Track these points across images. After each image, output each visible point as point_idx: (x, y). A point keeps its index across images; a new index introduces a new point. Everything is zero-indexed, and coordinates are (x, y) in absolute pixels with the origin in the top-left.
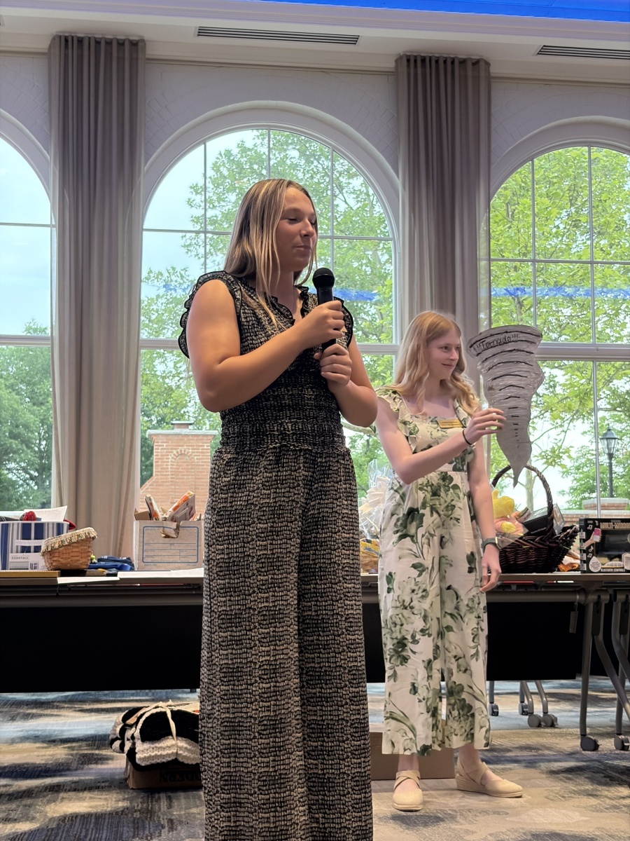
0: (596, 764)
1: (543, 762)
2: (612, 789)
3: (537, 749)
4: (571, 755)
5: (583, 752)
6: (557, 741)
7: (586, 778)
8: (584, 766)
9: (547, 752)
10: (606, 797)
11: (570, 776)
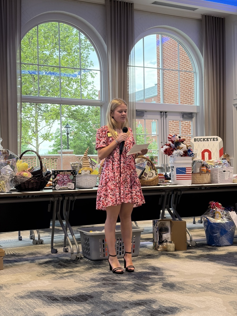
0: (56, 259)
1: (37, 260)
2: (61, 270)
3: (35, 254)
4: (47, 256)
5: (52, 254)
6: (43, 250)
7: (52, 265)
8: (52, 260)
9: (39, 255)
10: (59, 273)
11: (46, 265)
